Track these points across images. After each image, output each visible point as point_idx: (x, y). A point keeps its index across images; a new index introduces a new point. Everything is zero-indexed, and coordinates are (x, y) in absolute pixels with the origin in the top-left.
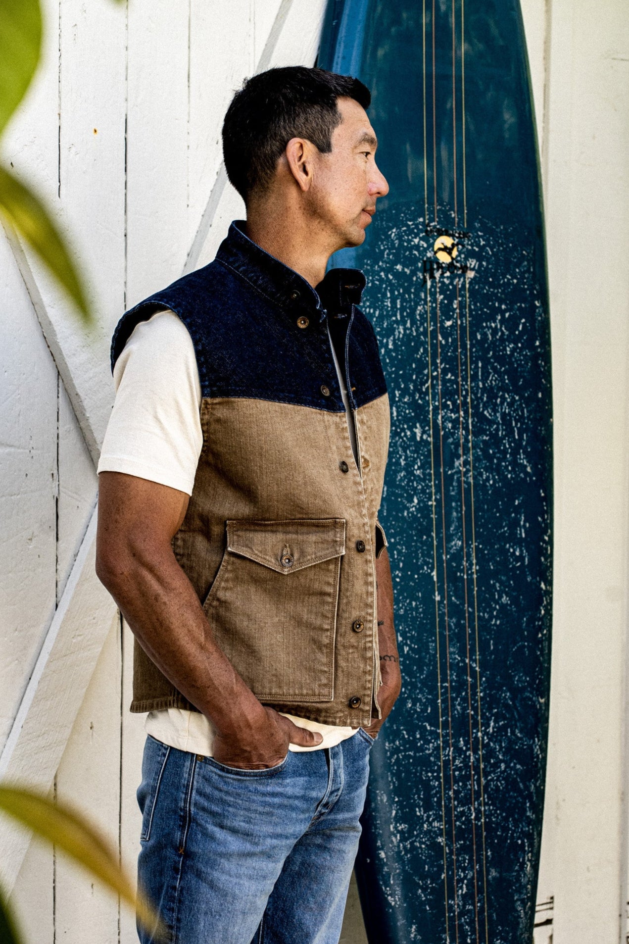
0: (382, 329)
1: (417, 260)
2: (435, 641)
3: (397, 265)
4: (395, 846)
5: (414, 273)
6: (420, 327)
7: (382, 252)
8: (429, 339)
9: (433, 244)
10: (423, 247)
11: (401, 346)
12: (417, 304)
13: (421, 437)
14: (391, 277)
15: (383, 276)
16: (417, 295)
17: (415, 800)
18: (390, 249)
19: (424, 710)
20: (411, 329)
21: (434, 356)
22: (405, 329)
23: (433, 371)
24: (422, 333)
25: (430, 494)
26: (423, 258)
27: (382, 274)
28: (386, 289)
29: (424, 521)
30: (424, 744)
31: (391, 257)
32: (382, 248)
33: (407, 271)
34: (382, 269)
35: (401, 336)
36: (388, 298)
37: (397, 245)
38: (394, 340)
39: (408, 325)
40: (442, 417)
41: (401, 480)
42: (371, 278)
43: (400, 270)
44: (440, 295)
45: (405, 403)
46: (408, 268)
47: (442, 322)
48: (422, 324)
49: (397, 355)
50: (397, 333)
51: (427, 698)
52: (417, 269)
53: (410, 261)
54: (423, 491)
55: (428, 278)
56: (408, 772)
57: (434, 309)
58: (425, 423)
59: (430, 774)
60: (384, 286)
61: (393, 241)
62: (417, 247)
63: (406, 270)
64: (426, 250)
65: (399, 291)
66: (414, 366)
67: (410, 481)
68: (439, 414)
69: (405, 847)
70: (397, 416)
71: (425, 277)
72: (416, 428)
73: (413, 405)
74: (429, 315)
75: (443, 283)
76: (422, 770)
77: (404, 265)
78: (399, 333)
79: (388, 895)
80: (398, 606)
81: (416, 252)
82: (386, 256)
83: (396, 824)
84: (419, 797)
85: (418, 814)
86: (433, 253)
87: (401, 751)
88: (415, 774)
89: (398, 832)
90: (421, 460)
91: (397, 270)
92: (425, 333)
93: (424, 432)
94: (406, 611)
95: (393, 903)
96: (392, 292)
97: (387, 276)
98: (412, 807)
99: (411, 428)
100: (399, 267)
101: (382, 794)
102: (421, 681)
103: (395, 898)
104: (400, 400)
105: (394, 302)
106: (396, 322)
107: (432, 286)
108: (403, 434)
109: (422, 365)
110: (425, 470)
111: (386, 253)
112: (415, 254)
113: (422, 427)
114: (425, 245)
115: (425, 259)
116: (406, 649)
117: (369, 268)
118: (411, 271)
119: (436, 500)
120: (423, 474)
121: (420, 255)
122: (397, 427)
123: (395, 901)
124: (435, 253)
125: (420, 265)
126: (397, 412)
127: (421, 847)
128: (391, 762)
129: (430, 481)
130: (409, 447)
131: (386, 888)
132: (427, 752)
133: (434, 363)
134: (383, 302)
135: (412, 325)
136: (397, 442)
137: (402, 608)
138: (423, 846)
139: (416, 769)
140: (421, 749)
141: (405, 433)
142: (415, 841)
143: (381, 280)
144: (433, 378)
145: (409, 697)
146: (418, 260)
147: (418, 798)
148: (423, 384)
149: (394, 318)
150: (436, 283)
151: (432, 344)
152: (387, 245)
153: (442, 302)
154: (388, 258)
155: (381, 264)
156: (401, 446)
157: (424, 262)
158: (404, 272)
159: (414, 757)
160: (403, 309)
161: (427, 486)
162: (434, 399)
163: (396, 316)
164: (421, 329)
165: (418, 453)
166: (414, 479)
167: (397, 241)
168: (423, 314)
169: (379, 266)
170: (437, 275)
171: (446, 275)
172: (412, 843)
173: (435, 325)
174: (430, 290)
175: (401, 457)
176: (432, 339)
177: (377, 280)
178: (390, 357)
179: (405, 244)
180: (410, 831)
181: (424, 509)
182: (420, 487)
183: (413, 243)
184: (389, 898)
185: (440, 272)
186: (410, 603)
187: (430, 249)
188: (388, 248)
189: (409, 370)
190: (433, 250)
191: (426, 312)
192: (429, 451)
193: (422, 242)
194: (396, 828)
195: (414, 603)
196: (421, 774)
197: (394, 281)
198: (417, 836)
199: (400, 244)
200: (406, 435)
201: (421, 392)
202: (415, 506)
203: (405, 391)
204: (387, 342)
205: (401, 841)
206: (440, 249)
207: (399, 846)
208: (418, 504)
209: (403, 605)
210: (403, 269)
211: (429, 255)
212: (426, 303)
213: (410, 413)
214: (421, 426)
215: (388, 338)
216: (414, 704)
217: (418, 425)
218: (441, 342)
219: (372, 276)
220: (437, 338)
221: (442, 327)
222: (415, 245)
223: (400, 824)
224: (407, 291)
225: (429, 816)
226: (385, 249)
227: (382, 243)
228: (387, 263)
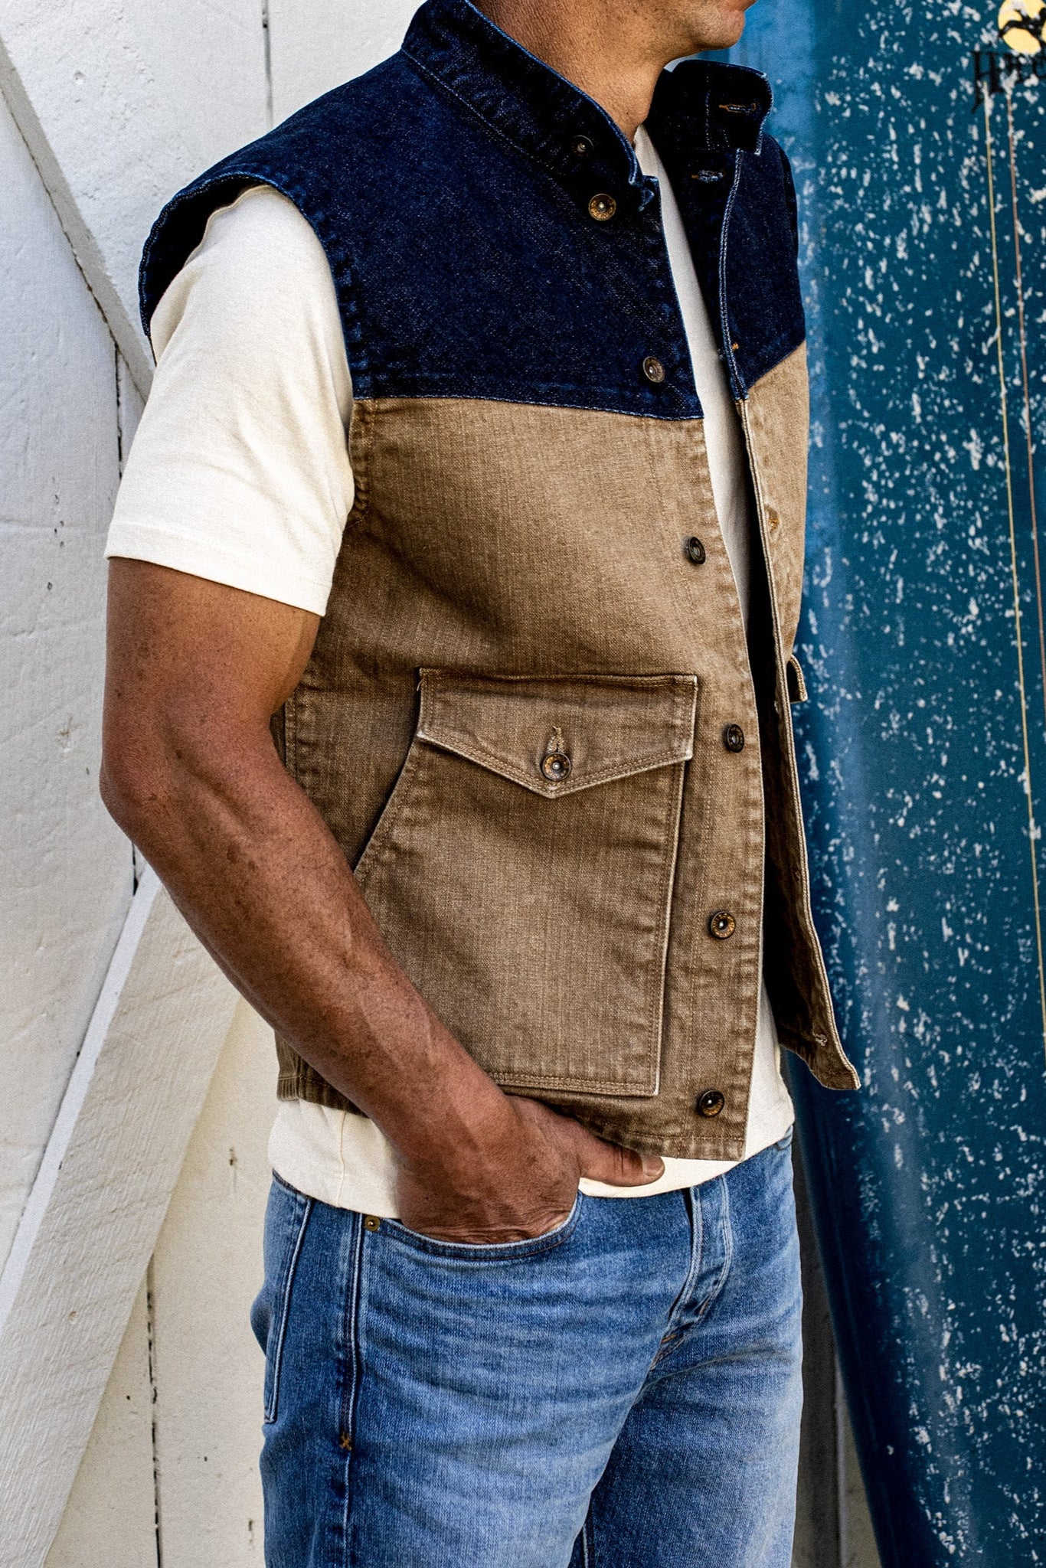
0: (880, 214)
1: (957, 51)
2: (1032, 934)
3: (910, 66)
4: (952, 1416)
5: (951, 82)
6: (971, 206)
7: (874, 37)
8: (992, 234)
9: (995, 14)
10: (971, 20)
11: (927, 252)
12: (961, 154)
13: (982, 462)
14: (896, 93)
15: (879, 93)
16: (961, 132)
17: (996, 1307)
18: (892, 31)
19: (1011, 1096)
20: (948, 212)
21: (1007, 275)
22: (935, 213)
23: (1004, 308)
24: (976, 221)
25: (1008, 594)
26: (972, 44)
27: (876, 87)
28: (886, 120)
29: (995, 655)
30: (1014, 1175)
31: (895, 47)
32: (874, 27)
33: (936, 78)
34: (875, 76)
35: (926, 229)
36: (891, 143)
37: (908, 19)
38: (910, 240)
39: (943, 202)
40: (1032, 413)
41: (937, 563)
42: (848, 98)
43: (919, 77)
44: (1016, 129)
45: (940, 384)
46: (937, 71)
47: (1023, 192)
48: (975, 199)
49: (918, 273)
50: (915, 223)
51: (1016, 1068)
52: (959, 72)
53: (942, 55)
54: (991, 586)
55: (985, 91)
56: (977, 1242)
57: (1001, 164)
58: (989, 427)
59: (1030, 1245)
60: (881, 114)
61: (899, 10)
62: (957, 22)
63: (932, 75)
64: (978, 27)
65: (917, 126)
66: (959, 297)
67: (958, 563)
68: (1022, 405)
69: (975, 1417)
70: (923, 416)
71: (978, 91)
72: (970, 440)
73: (960, 386)
74: (991, 178)
75: (1023, 102)
76: (1010, 1236)
77: (928, 65)
78: (922, 221)
79: (940, 1530)
80: (941, 855)
81: (955, 34)
82: (883, 46)
83: (952, 1364)
84: (1006, 1301)
85: (1005, 1338)
86: (995, 33)
87: (958, 1194)
88: (994, 1244)
89: (959, 1381)
90: (983, 514)
91: (911, 76)
92: (983, 220)
93: (987, 450)
94: (959, 866)
95: (952, 1548)
96: (900, 128)
97: (887, 92)
98: (991, 1323)
99: (956, 442)
100: (915, 70)
101: (916, 1296)
102: (1001, 1028)
103: (955, 1536)
104: (926, 379)
105: (905, 152)
106: (915, 197)
107: (996, 110)
108: (937, 456)
109: (978, 295)
110: (992, 536)
111: (883, 38)
112: (953, 39)
113: (985, 439)
114: (977, 17)
115: (977, 48)
116: (963, 955)
117: (843, 74)
118: (944, 76)
119: (1023, 605)
120: (991, 546)
121: (964, 39)
122: (922, 440)
123: (956, 1542)
124: (1002, 33)
125: (965, 62)
126: (923, 405)
127: (1014, 1416)
128: (937, 1219)
129: (1008, 562)
130: (952, 485)
131: (933, 1515)
132: (1021, 1192)
133: (1008, 289)
134: (879, 152)
135: (951, 203)
136: (924, 474)
137: (949, 860)
138: (1020, 1413)
139: (997, 1235)
140: (1009, 1187)
141: (944, 453)
142: (1000, 1402)
143: (873, 102)
144: (1007, 322)
145: (974, 1066)
146: (962, 50)
147: (1003, 1301)
148: (982, 337)
149: (907, 189)
150: (1005, 102)
151: (1001, 243)
152: (887, 20)
153: (1021, 145)
154: (889, 50)
155: (871, 64)
156: (934, 483)
157: (977, 56)
158: (927, 82)
159: (991, 1208)
160: (928, 166)
161: (999, 573)
162: (1009, 371)
163: (911, 182)
164: (974, 212)
165: (976, 499)
166: (970, 559)
167: (908, 11)
168: (978, 176)
169: (867, 71)
170: (1008, 83)
171: (1027, 83)
172: (992, 1408)
173: (1007, 199)
174: (992, 118)
175: (934, 508)
176: (1000, 235)
177: (865, 102)
178: (902, 279)
179: (929, 16)
180: (987, 1379)
181: (995, 628)
182: (983, 577)
183: (946, 13)
184: (943, 1535)
185: (1014, 75)
186: (969, 848)
187: (989, 26)
188: (888, 27)
189: (948, 307)
190: (995, 27)
191: (984, 171)
192: (1002, 492)
193: (968, 10)
194: (952, 1372)
195: (978, 848)
196: (1009, 1245)
197: (903, 103)
198: (1004, 1390)
199: (918, 17)
200: (944, 459)
201: (977, 357)
202: (974, 623)
203: (938, 359)
204: (893, 243)
205: (965, 1402)
206: (1012, 24)
207: (961, 1415)
208: (980, 615)
209: (951, 853)
210: (925, 75)
211: (986, 38)
212: (983, 150)
213: (953, 407)
214: (980, 435)
215: (895, 234)
216: (986, 1083)
217: (973, 433)
218: (1022, 238)
219: (850, 92)
220: (1011, 230)
221: (1024, 203)
222: (952, 17)
223: (963, 1364)
224: (936, 123)
225: (1031, 1344)
226: (880, 30)
227: (874, 16)
228: (886, 61)
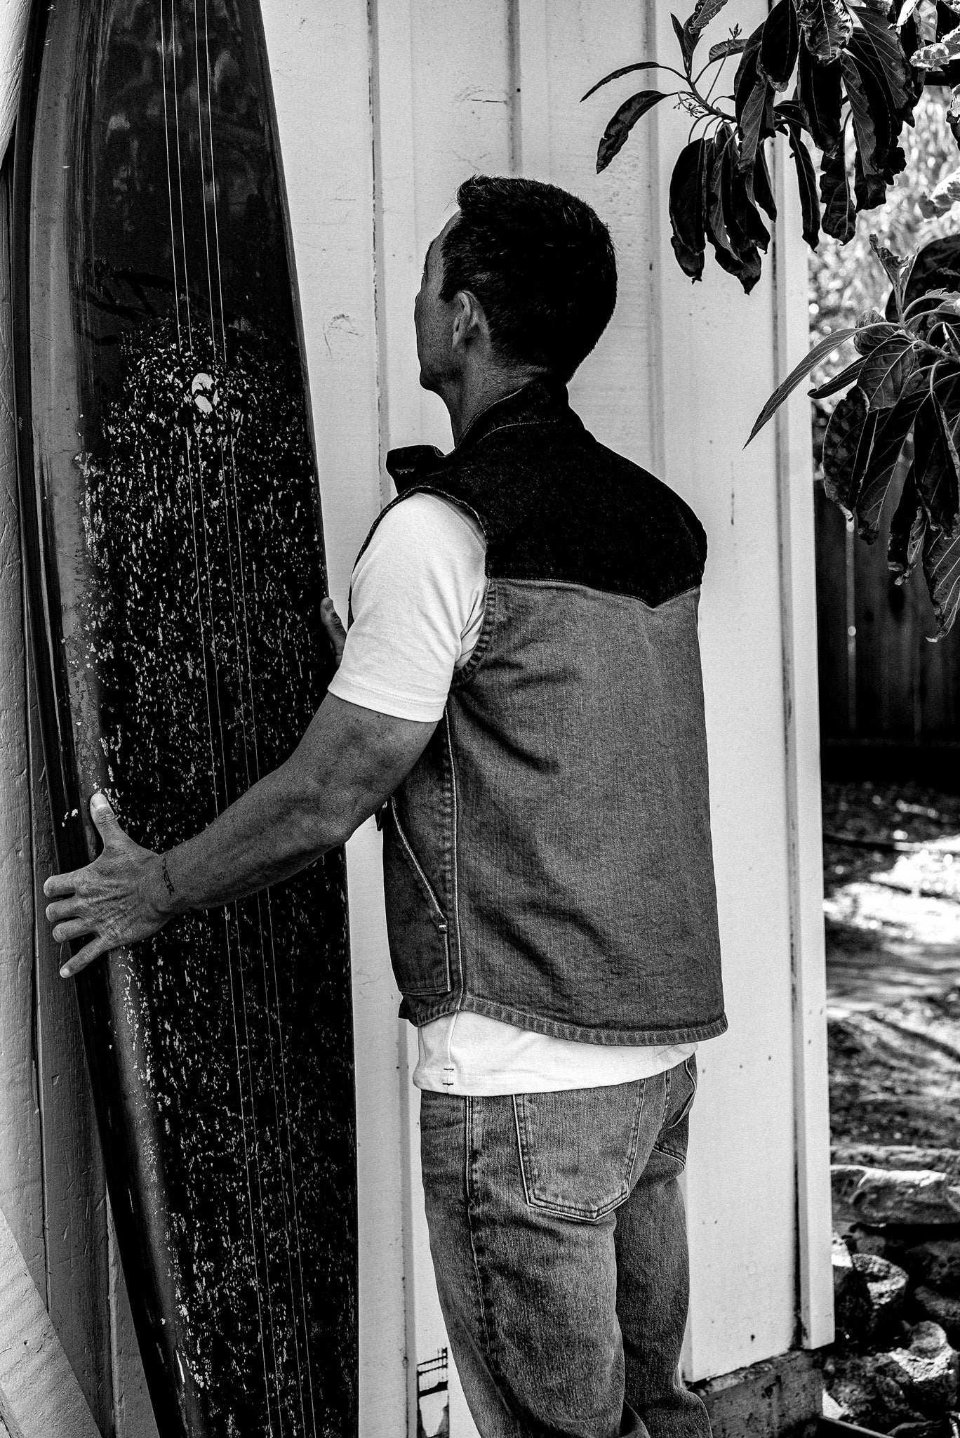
0: (138, 507)
1: (173, 406)
2: (227, 982)
3: (149, 413)
4: (200, 1297)
5: (170, 425)
6: (182, 507)
7: (131, 392)
8: (193, 527)
9: (190, 384)
10: (178, 387)
11: (162, 535)
12: (177, 474)
13: (194, 674)
14: (143, 430)
15: (135, 429)
16: (177, 461)
17: (220, 1225)
18: (140, 389)
19: (222, 1087)
20: (171, 510)
21: (201, 554)
22: (165, 510)
23: (201, 576)
24: (186, 517)
25: (209, 758)
26: (179, 404)
27: (133, 425)
28: (139, 447)
29: (204, 800)
30: (226, 1138)
31: (142, 400)
32: (131, 385)
33: (163, 422)
34: (133, 418)
35: (161, 520)
36: (142, 462)
37: (147, 383)
38: (153, 526)
39: (168, 504)
40: (216, 644)
41: (175, 739)
42: (120, 430)
43: (154, 421)
44: (203, 460)
45: (171, 621)
46: (163, 418)
47: (208, 501)
48: (184, 503)
49: (158, 548)
50: (155, 515)
51: (223, 1069)
52: (174, 420)
53: (165, 408)
54: (200, 753)
55: (187, 434)
56: (210, 1182)
57: (197, 481)
58: (196, 652)
59: (235, 1184)
60: (137, 443)
61: (143, 376)
62: (172, 387)
63: (161, 421)
64: (182, 392)
65: (154, 452)
66: (178, 566)
67: (185, 739)
68: (212, 639)
69: (212, 1296)
70: (164, 641)
71: (183, 433)
72: (187, 660)
73: (181, 624)
74: (192, 490)
75: (205, 443)
76: (225, 1179)
77: (159, 415)
78: (158, 514)
79: (194, 1373)
80: (183, 929)
81: (171, 395)
82: (136, 398)
83: (200, 1263)
84: (224, 1220)
85: (225, 1245)
86: (191, 397)
87: (199, 1151)
88: (217, 1184)
89: (204, 1274)
90: (195, 708)
91: (151, 420)
92: (188, 517)
93: (196, 666)
94: (192, 937)
95: (202, 1384)
96: (147, 455)
97: (139, 429)
98: (218, 1234)
99: (181, 660)
100: (152, 416)
101: (179, 1219)
102: (216, 1043)
103: (204, 1376)
104: (165, 617)
105: (149, 469)
106: (154, 498)
107: (192, 447)
108: (172, 669)
109: (189, 567)
110: (201, 724)
111: (136, 394)
112: (170, 398)
113: (195, 659)
114: (181, 385)
115: (182, 405)
116: (196, 995)
117: (116, 414)
118: (166, 422)
119: (217, 768)
120: (200, 728)
121: (175, 399)
122: (165, 657)
123: (205, 1380)
124: (194, 397)
125: (176, 414)
126: (163, 634)
127: (231, 1296)
128: (188, 1167)
129: (208, 742)
130: (181, 686)
131: (190, 1362)
132: (229, 1150)
133: (202, 563)
134: (136, 467)
135: (173, 506)
136: (165, 680)
137: (187, 933)
138: (234, 1294)
139: (218, 1177)
140: (222, 1147)
141: (175, 667)
142: (224, 1287)
143: (132, 434)
144: (204, 584)
145: (204, 1067)
146: (175, 406)
147: (222, 1221)
148: (191, 593)
149: (151, 493)
150: (197, 442)
151: (198, 532)
152: (137, 382)
153: (206, 471)
154: (139, 402)
155: (130, 410)
156: (170, 686)
157: (182, 411)
158: (158, 424)
159: (214, 1159)
160: (161, 479)
161: (204, 746)
162: (204, 617)
163: (153, 489)
164: (184, 511)
165: (192, 698)
166: (190, 738)
167: (147, 377)
168: (185, 489)
169: (129, 414)
170: (198, 430)
171: (207, 431)
172: (220, 1291)
173: (200, 505)
174: (191, 452)
175: (172, 702)
176: (197, 528)
177: (128, 434)
178: (150, 552)
179: (158, 382)
180: (217, 1272)
181: (203, 781)
182: (196, 749)
183: (167, 381)
184: (196, 1376)
185: (201, 426)
186: (196, 926)
187: (188, 392)
188: (138, 387)
189: (174, 572)
190: (191, 393)
191: (188, 484)
192: (204, 694)
193: (177, 381)
194: (199, 1268)
195: (201, 925)
196: (225, 1184)
197: (147, 437)
198: (226, 1279)
199: (152, 382)
200: (175, 671)
201: (189, 607)
202: (193, 778)
203: (171, 605)
204: (145, 527)
205: (207, 1288)
206: (199, 392)
207: (205, 1295)
208: (196, 774)
209: (188, 928)
210: (157, 420)
211: (186, 399)
212: (187, 472)
213: (178, 637)
214: (191, 656)
215: (146, 522)
216: (210, 1079)
217: (188, 655)
218: (208, 530)
219: (120, 427)
220: (202, 525)
221: (208, 508)
222: (169, 384)
223: (205, 1263)
224: (164, 452)
225: (238, 1248)
226: (134, 387)
227: (130, 379)
228: (138, 408)
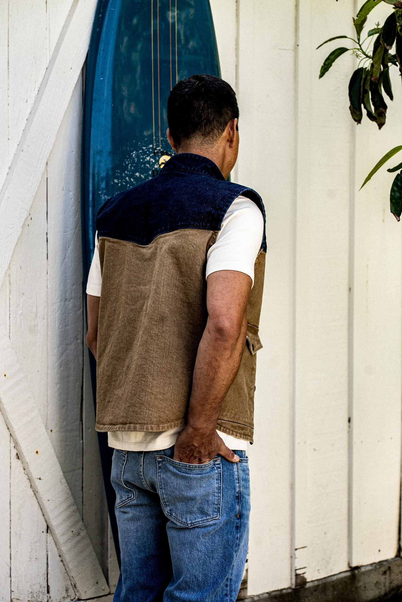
1: (148, 170)
3: (136, 173)
7: (127, 165)
9: (158, 161)
10: (152, 162)
14: (132, 180)
15: (128, 180)
18: (132, 164)
26: (152, 168)
27: (127, 178)
31: (132, 168)
32: (127, 163)
33: (143, 176)
34: (127, 176)
37: (136, 161)
42: (120, 181)
43: (138, 176)
46: (143, 175)
52: (149, 175)
53: (144, 171)
60: (128, 185)
61: (134, 159)
62: (149, 162)
63: (142, 176)
64: (154, 164)
77: (141, 173)
81: (148, 165)
82: (129, 168)
86: (158, 166)
91: (136, 176)
97: (130, 179)
100: (137, 174)
111: (129, 166)
112: (147, 167)
114: (154, 161)
115: (153, 169)
117: (119, 175)
118: (145, 176)
121: (150, 167)
124: (160, 166)
125: (150, 173)
143: (127, 182)
146: (150, 170)
152: (130, 161)
154: (131, 169)
155: (126, 172)
157: (153, 171)
158: (140, 177)
167: (136, 159)
169: (125, 174)
177: (124, 182)
179: (141, 160)
183: (146, 160)
187: (157, 163)
188: (131, 163)
193: (152, 159)
197: (134, 183)
199: (138, 161)
206: (163, 163)
210: (140, 175)
211: (156, 167)
219: (121, 179)
222: (147, 161)
226: (129, 164)
227: (127, 160)
228: (130, 172)
